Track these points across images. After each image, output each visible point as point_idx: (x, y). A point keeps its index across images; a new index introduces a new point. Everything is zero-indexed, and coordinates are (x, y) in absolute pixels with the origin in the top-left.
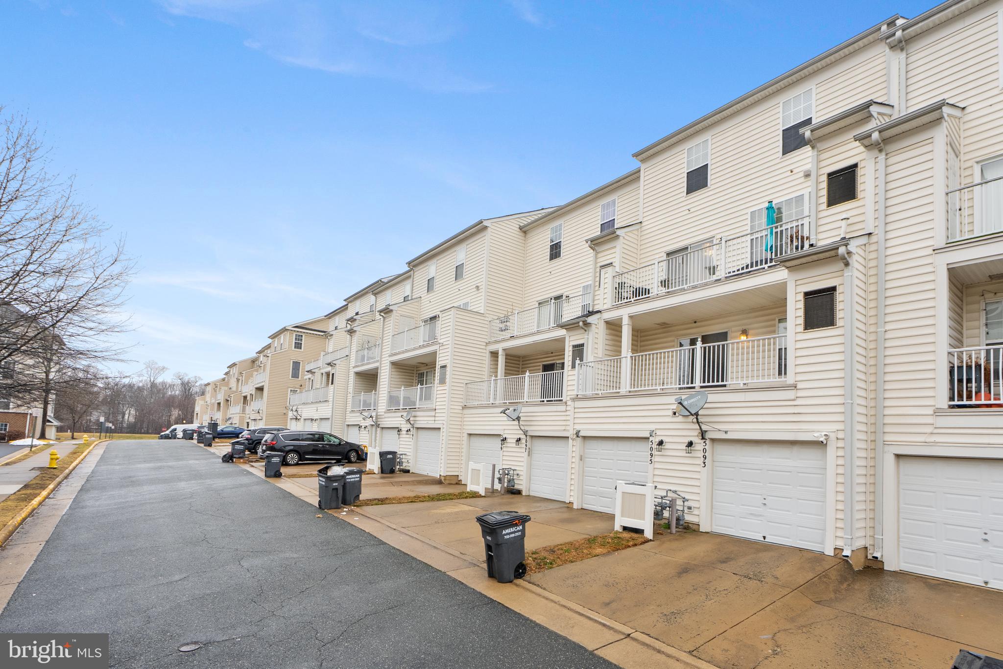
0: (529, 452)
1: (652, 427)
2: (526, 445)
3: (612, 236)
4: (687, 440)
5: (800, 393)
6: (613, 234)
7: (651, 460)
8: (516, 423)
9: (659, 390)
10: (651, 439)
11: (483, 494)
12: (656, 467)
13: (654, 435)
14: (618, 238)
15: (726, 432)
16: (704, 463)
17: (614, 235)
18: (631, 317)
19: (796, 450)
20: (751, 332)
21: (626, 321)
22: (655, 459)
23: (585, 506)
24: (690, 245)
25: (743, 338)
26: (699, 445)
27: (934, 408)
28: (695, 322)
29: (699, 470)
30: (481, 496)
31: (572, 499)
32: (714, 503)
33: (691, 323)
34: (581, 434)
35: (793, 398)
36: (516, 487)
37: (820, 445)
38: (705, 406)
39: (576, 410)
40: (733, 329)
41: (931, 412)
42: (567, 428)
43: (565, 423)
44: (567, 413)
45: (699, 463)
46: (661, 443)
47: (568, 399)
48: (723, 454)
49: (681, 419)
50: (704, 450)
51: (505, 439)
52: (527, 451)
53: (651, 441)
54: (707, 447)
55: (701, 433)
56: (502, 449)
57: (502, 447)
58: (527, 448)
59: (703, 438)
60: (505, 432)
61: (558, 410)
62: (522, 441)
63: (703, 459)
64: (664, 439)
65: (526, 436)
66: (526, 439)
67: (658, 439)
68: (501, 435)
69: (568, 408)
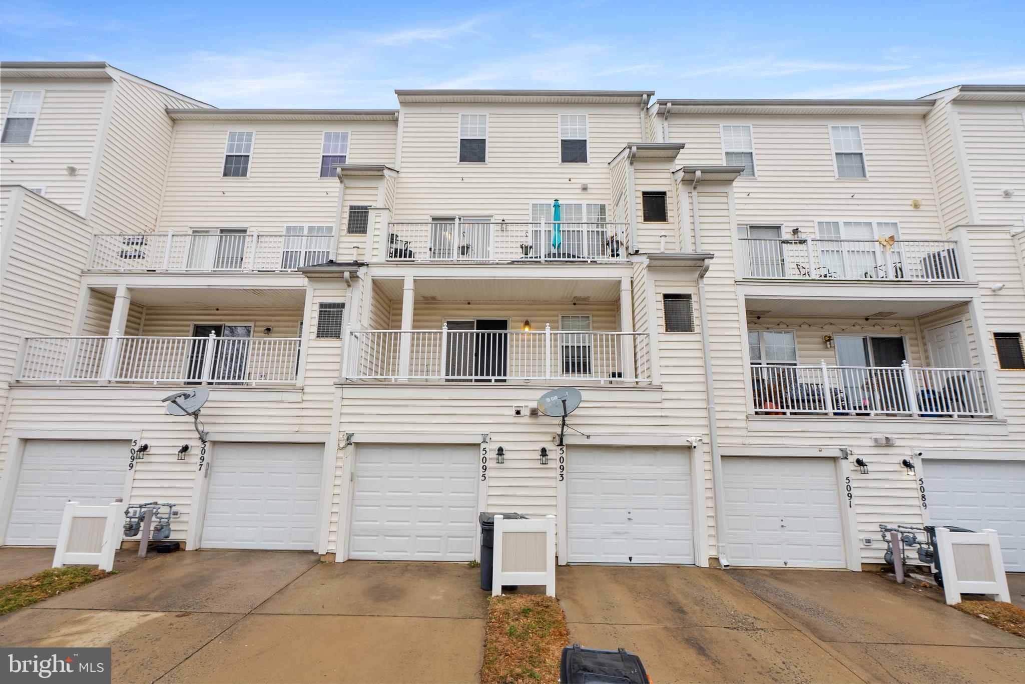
0: (207, 470)
1: (486, 430)
2: (202, 459)
3: (376, 173)
4: (538, 447)
5: (666, 396)
6: (379, 170)
7: (483, 476)
8: (191, 419)
9: (493, 381)
10: (483, 446)
11: (109, 568)
12: (491, 484)
13: (488, 440)
14: (382, 179)
15: (588, 437)
16: (562, 475)
17: (380, 173)
18: (414, 281)
19: (659, 456)
20: (532, 324)
21: (409, 285)
22: (488, 473)
23: (355, 555)
24: (463, 217)
25: (527, 329)
26: (554, 453)
27: (745, 414)
28: (469, 303)
29: (554, 485)
30: (104, 575)
31: (331, 548)
32: (570, 525)
33: (465, 304)
34: (354, 439)
35: (659, 399)
36: (174, 537)
37: (689, 449)
38: (580, 405)
39: (345, 402)
40: (514, 318)
41: (745, 418)
42: (303, 428)
43: (298, 421)
44: (304, 405)
45: (554, 476)
46: (500, 451)
47: (306, 383)
48: (579, 463)
49: (527, 420)
50: (561, 460)
51: (144, 448)
52: (203, 468)
53: (484, 450)
54: (564, 455)
55: (557, 437)
56: (132, 467)
57: (134, 463)
58: (204, 463)
59: (561, 444)
60: (145, 435)
61: (284, 399)
62: (192, 451)
63: (559, 470)
64: (505, 447)
65: (204, 442)
66: (203, 448)
67: (496, 446)
68: (131, 440)
69: (306, 397)
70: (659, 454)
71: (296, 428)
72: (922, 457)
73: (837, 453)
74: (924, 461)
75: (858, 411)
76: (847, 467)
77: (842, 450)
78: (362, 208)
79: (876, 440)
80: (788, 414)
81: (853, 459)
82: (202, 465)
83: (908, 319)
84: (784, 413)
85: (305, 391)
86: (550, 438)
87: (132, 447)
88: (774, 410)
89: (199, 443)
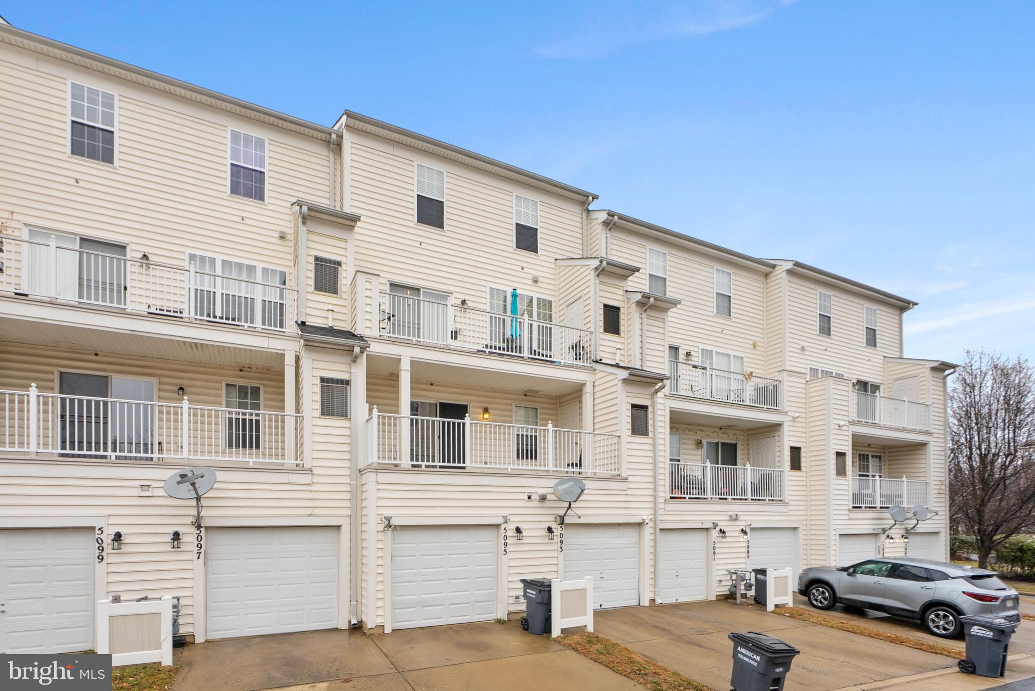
0: (206, 558)
1: (505, 512)
2: (199, 546)
3: (348, 222)
4: (546, 526)
6: (350, 220)
7: (505, 551)
10: (504, 526)
12: (511, 557)
13: (508, 521)
15: (579, 517)
16: (561, 548)
17: (351, 223)
18: (413, 363)
20: (491, 411)
21: (405, 366)
22: (509, 549)
23: (398, 626)
24: (426, 289)
26: (557, 530)
28: (432, 384)
29: (556, 555)
31: (382, 622)
33: (427, 384)
37: (641, 525)
39: (380, 487)
41: (664, 501)
42: (316, 511)
43: (310, 504)
44: (314, 488)
45: (556, 548)
46: (518, 530)
47: (315, 464)
48: (573, 538)
49: (536, 504)
50: (561, 535)
51: (118, 537)
52: (202, 556)
53: (505, 529)
54: (563, 532)
55: (558, 518)
56: (102, 559)
57: (104, 554)
58: (202, 550)
59: (562, 523)
60: (113, 521)
61: (291, 481)
62: (184, 538)
63: (560, 544)
64: (522, 526)
65: (199, 527)
66: (199, 535)
67: (514, 526)
68: (94, 528)
69: (316, 479)
70: (621, 529)
71: (309, 511)
72: (751, 526)
73: (710, 525)
74: (752, 529)
75: (720, 497)
76: (715, 533)
77: (713, 523)
78: (330, 261)
79: (730, 516)
80: (687, 498)
81: (718, 529)
82: (200, 553)
83: (743, 430)
84: (684, 498)
85: (314, 472)
86: (552, 519)
87: (97, 536)
88: (680, 496)
89: (193, 530)
